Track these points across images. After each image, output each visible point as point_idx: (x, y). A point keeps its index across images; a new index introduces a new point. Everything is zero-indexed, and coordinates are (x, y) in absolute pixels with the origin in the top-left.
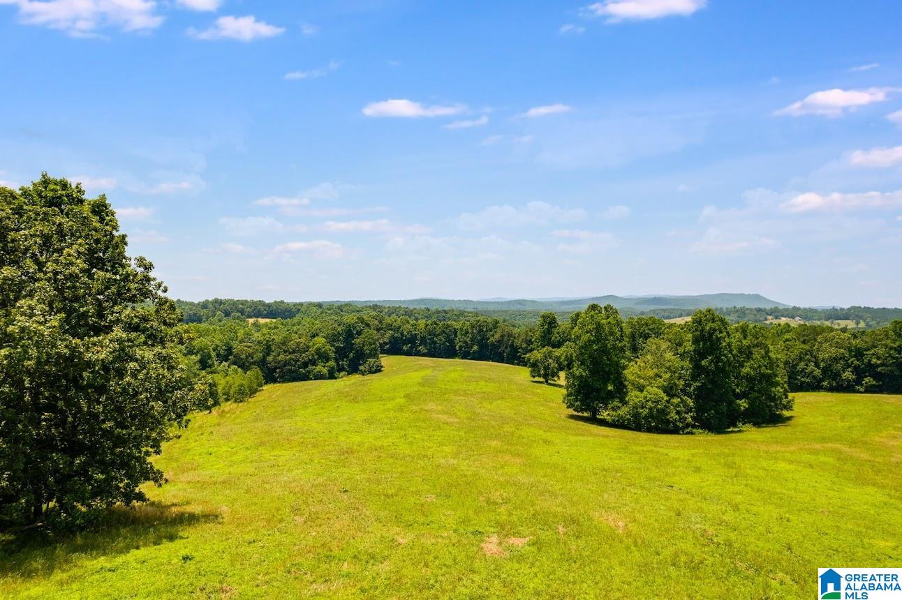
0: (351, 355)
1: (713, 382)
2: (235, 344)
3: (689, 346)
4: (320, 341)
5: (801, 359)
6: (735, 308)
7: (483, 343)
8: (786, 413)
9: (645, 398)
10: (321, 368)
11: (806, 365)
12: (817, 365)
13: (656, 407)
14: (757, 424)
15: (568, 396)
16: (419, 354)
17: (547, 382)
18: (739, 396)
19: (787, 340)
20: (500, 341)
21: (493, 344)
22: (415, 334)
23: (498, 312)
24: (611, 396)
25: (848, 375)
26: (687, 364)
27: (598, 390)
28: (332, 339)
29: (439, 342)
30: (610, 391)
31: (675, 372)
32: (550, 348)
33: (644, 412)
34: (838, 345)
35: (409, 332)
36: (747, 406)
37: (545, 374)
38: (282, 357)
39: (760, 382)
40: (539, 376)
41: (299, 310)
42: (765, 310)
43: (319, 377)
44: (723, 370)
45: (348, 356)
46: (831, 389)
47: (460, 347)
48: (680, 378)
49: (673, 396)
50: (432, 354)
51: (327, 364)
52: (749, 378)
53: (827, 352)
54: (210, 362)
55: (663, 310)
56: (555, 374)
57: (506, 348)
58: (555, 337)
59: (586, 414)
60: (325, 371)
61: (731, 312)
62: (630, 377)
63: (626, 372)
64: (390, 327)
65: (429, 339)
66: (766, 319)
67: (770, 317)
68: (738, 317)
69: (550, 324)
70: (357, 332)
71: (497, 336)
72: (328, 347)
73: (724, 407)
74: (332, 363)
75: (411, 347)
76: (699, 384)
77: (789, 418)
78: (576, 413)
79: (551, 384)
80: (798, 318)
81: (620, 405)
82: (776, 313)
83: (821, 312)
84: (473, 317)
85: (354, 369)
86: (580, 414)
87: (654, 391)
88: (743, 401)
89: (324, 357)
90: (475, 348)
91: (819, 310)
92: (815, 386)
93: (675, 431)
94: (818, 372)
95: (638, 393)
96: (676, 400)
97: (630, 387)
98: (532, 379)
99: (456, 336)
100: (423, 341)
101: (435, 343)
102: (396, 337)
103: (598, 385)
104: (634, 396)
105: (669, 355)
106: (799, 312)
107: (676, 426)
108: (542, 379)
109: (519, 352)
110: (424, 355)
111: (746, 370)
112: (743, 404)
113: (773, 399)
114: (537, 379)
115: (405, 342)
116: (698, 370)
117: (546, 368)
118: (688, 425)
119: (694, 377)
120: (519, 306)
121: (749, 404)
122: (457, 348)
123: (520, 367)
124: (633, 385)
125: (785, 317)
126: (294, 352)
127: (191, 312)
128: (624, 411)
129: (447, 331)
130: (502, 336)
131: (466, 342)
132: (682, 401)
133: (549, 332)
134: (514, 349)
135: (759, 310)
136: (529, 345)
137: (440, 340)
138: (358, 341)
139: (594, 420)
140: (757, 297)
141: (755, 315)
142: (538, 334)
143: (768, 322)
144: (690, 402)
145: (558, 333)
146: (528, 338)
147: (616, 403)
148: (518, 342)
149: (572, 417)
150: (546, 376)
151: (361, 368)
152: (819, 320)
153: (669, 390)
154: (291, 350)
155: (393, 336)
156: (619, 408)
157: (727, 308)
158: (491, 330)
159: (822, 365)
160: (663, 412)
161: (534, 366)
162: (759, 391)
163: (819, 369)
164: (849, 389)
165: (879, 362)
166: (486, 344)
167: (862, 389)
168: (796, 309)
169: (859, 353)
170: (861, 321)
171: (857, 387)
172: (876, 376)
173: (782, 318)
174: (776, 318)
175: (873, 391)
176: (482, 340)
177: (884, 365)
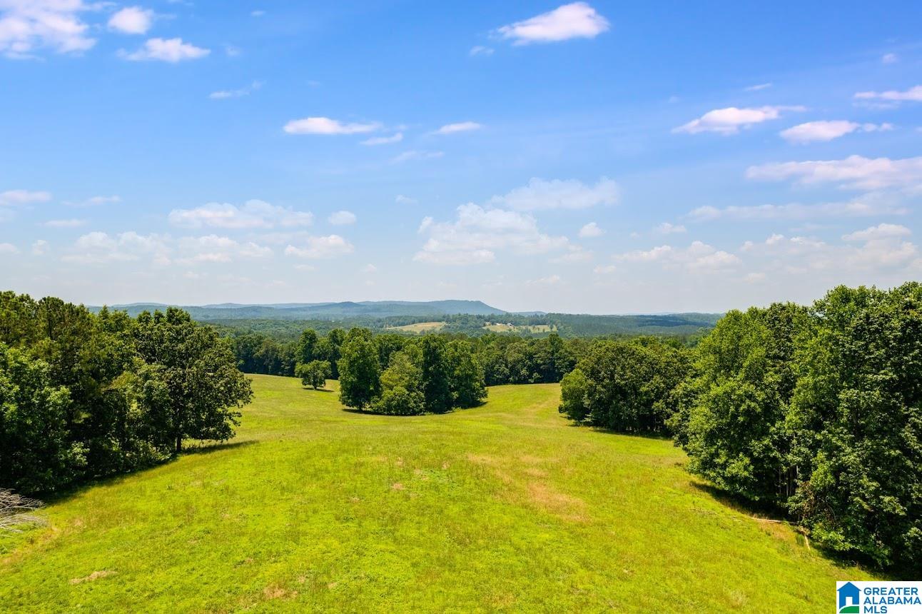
1: (436, 381)
3: (421, 358)
5: (497, 362)
6: (460, 315)
7: (249, 359)
8: (484, 400)
9: (395, 394)
11: (500, 366)
12: (506, 366)
13: (401, 399)
14: (464, 407)
15: (343, 396)
17: (315, 388)
18: (453, 390)
19: (488, 349)
20: (265, 355)
21: (258, 358)
23: (235, 321)
24: (372, 393)
25: (524, 372)
26: (420, 370)
27: (363, 391)
30: (372, 391)
31: (412, 376)
32: (317, 361)
33: (394, 403)
34: (519, 352)
36: (458, 396)
37: (314, 382)
39: (466, 379)
40: (310, 384)
42: (484, 316)
44: (442, 373)
46: (515, 383)
48: (415, 379)
49: (411, 391)
52: (458, 377)
53: (512, 356)
55: (398, 317)
56: (322, 382)
57: (271, 361)
58: (316, 351)
59: (355, 408)
61: (456, 318)
62: (384, 381)
63: (381, 377)
66: (485, 325)
67: (487, 323)
68: (463, 323)
69: (310, 339)
71: (262, 351)
73: (443, 397)
76: (427, 383)
77: (485, 403)
78: (348, 408)
79: (318, 390)
80: (509, 324)
81: (379, 399)
82: (493, 320)
83: (527, 319)
86: (351, 408)
87: (400, 389)
88: (455, 393)
91: (526, 316)
92: (505, 381)
93: (414, 414)
94: (507, 371)
95: (390, 391)
96: (413, 394)
97: (384, 387)
98: (304, 387)
103: (363, 386)
104: (387, 394)
105: (408, 364)
106: (511, 319)
107: (413, 411)
108: (312, 386)
109: (283, 364)
111: (456, 372)
112: (455, 395)
113: (473, 390)
114: (308, 386)
116: (427, 374)
117: (315, 377)
118: (421, 410)
119: (425, 378)
120: (253, 313)
121: (459, 394)
123: (284, 377)
124: (386, 385)
125: (499, 323)
128: (381, 403)
130: (267, 351)
132: (417, 394)
133: (310, 346)
134: (278, 362)
135: (479, 317)
136: (291, 358)
139: (360, 411)
140: (479, 304)
141: (476, 322)
142: (300, 349)
143: (485, 328)
144: (422, 395)
145: (318, 347)
146: (291, 352)
147: (376, 398)
148: (281, 356)
149: (345, 410)
150: (315, 384)
152: (524, 325)
153: (409, 388)
156: (377, 401)
157: (453, 316)
158: (255, 346)
159: (510, 365)
160: (406, 402)
161: (305, 376)
162: (464, 386)
163: (507, 368)
164: (523, 381)
165: (542, 362)
166: (252, 359)
167: (533, 381)
168: (508, 315)
169: (531, 357)
170: (554, 326)
171: (530, 380)
172: (540, 372)
173: (498, 324)
174: (493, 324)
175: (538, 381)
176: (248, 354)
177: (544, 364)
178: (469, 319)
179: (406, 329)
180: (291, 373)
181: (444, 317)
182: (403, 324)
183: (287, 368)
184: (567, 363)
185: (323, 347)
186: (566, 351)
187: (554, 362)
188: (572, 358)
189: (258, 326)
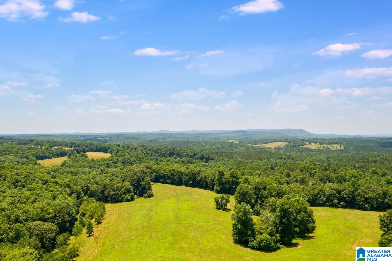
0: (140, 189)
1: (287, 227)
2: (89, 185)
3: (278, 212)
4: (127, 184)
5: (319, 194)
6: (293, 139)
7: (194, 181)
9: (263, 238)
10: (128, 196)
11: (321, 196)
12: (324, 196)
13: (266, 242)
16: (167, 183)
18: (296, 226)
20: (201, 180)
21: (198, 181)
22: (165, 174)
25: (335, 201)
28: (132, 182)
29: (175, 179)
30: (250, 234)
31: (273, 226)
33: (262, 244)
34: (332, 189)
35: (163, 173)
36: (299, 231)
38: (111, 193)
40: (219, 206)
41: (109, 147)
42: (305, 140)
43: (127, 200)
45: (139, 189)
46: (330, 206)
47: (184, 181)
49: (272, 236)
50: (172, 183)
51: (130, 194)
52: (300, 221)
53: (328, 191)
54: (80, 196)
57: (204, 182)
60: (129, 198)
61: (291, 141)
62: (257, 229)
63: (255, 226)
64: (155, 171)
65: (171, 177)
66: (305, 145)
67: (307, 143)
68: (295, 143)
69: (221, 174)
70: (142, 178)
71: (200, 178)
72: (130, 187)
74: (132, 194)
75: (163, 180)
76: (282, 228)
80: (318, 144)
81: (253, 240)
83: (327, 141)
84: (186, 151)
85: (141, 195)
87: (266, 235)
88: (298, 228)
89: (128, 191)
90: (191, 182)
92: (323, 205)
94: (325, 199)
95: (260, 236)
96: (273, 238)
97: (257, 233)
99: (182, 176)
100: (169, 178)
101: (174, 179)
102: (157, 175)
103: (244, 231)
106: (319, 141)
107: (273, 249)
109: (209, 184)
110: (169, 183)
112: (297, 230)
115: (161, 178)
117: (222, 204)
119: (280, 225)
120: (203, 136)
122: (183, 181)
126: (117, 190)
127: (62, 151)
128: (255, 242)
129: (179, 174)
130: (202, 178)
131: (186, 179)
133: (221, 177)
134: (207, 183)
135: (303, 140)
136: (213, 182)
137: (176, 178)
138: (143, 183)
141: (301, 142)
142: (216, 178)
145: (225, 179)
146: (212, 179)
148: (208, 180)
150: (222, 207)
151: (145, 195)
152: (326, 144)
154: (115, 190)
155: (156, 175)
157: (290, 139)
158: (197, 174)
162: (303, 225)
163: (325, 197)
164: (335, 206)
165: (346, 196)
166: (195, 181)
167: (340, 206)
168: (317, 139)
169: (339, 192)
170: (342, 145)
171: (339, 206)
172: (346, 202)
173: (312, 144)
174: (310, 143)
175: (344, 207)
176: (194, 179)
177: (348, 197)
178: (298, 141)
179: (267, 146)
180: (212, 189)
181: (285, 140)
182: (266, 143)
183: (211, 186)
184: (363, 199)
185: (227, 179)
186: (363, 191)
187: (354, 197)
188: (366, 196)
189: (204, 145)
